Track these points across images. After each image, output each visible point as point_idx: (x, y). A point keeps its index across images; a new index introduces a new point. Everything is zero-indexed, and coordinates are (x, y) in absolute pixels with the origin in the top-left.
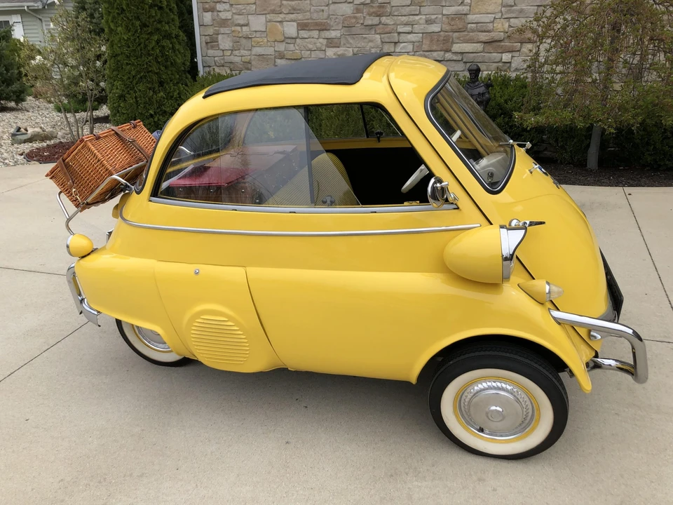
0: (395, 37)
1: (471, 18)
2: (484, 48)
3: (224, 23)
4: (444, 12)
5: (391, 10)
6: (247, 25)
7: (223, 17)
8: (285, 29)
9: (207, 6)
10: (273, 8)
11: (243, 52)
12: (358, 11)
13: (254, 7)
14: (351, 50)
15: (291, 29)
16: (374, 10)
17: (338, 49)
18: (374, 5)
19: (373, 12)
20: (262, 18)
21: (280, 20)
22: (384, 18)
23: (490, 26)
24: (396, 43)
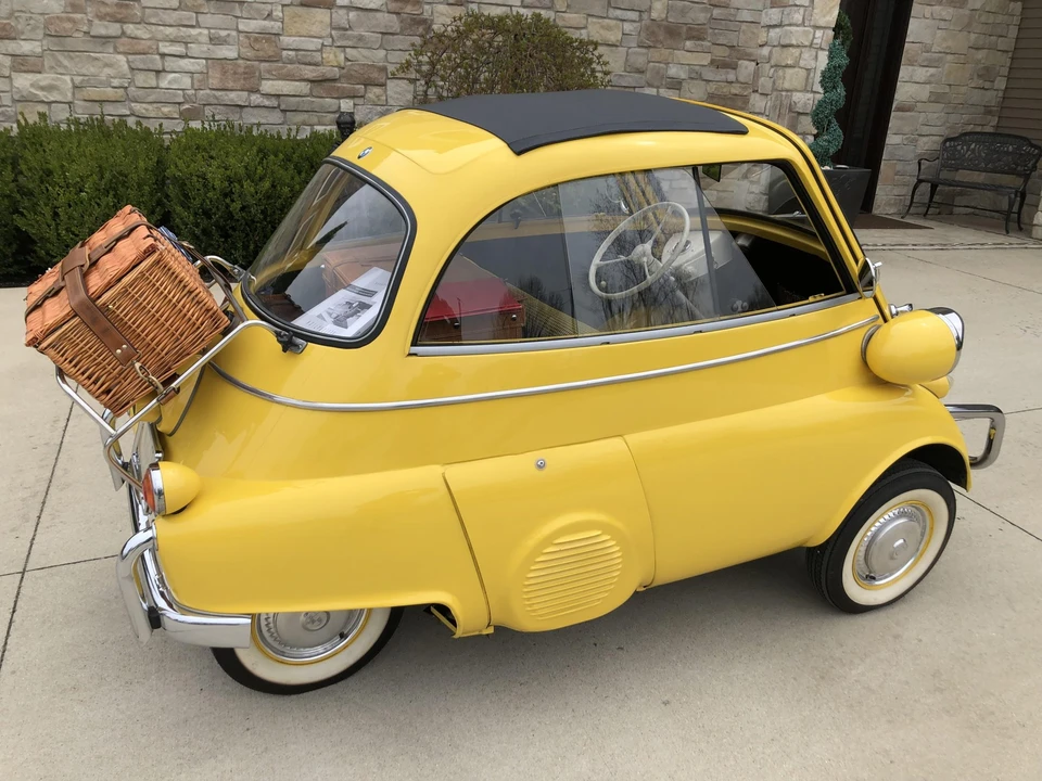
0: (157, 63)
1: (286, 40)
2: (311, 89)
4: (241, 27)
5: (144, 13)
12: (75, 8)
14: (68, 78)
16: (108, 10)
17: (39, 76)
19: (108, 15)
22: (131, 26)
23: (317, 57)
24: (158, 72)
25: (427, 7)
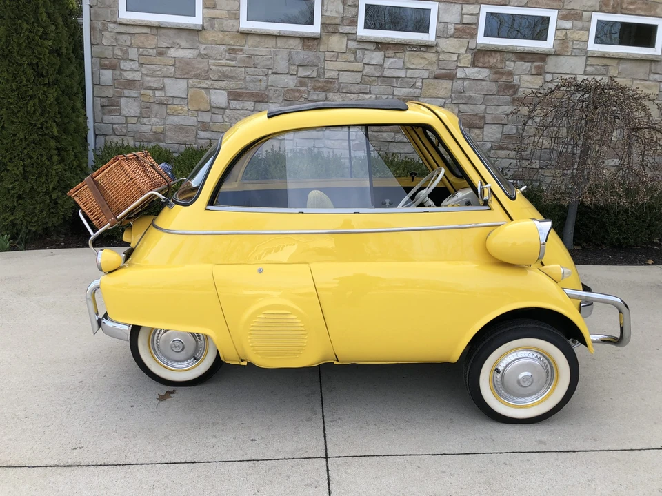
1: (422, 100)
3: (130, 84)
4: (396, 93)
5: (339, 86)
6: (162, 89)
7: (129, 78)
8: (212, 97)
9: (107, 63)
10: (198, 72)
11: (153, 120)
12: (302, 84)
13: (172, 69)
15: (220, 98)
16: (320, 84)
18: (321, 80)
19: (319, 87)
20: (182, 84)
21: (206, 86)
22: (332, 94)
25: (516, 77)
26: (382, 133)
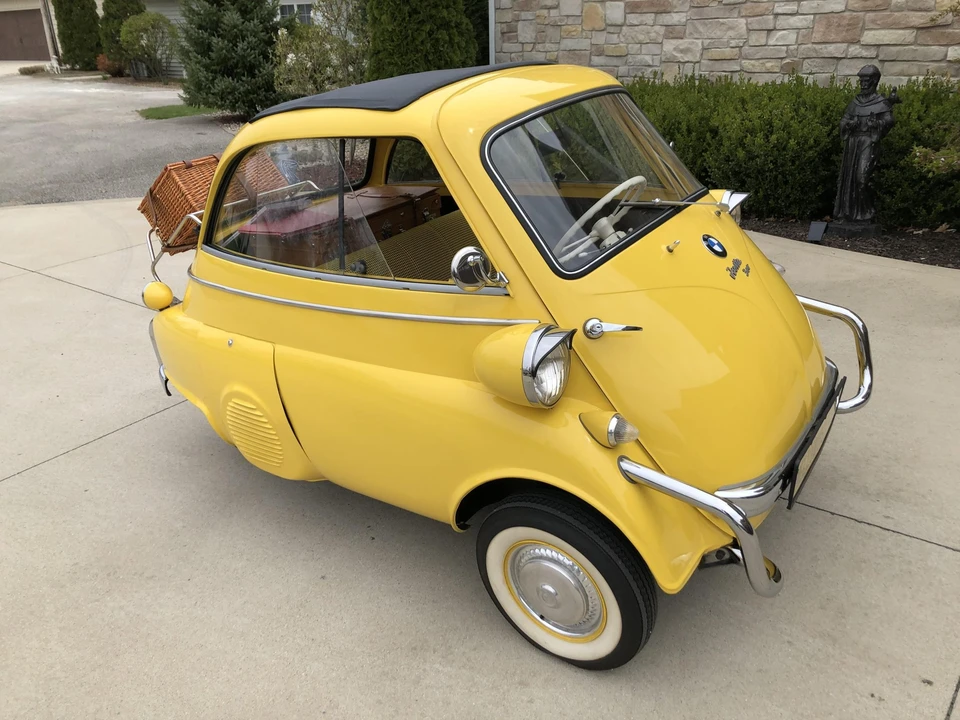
0: (770, 21)
2: (916, 37)
3: (527, 4)
6: (556, 7)
8: (608, 12)
11: (548, 46)
14: (699, 42)
15: (616, 12)
17: (680, 41)
23: (930, 2)
24: (769, 31)
26: (827, 45)
